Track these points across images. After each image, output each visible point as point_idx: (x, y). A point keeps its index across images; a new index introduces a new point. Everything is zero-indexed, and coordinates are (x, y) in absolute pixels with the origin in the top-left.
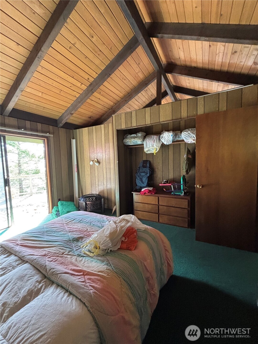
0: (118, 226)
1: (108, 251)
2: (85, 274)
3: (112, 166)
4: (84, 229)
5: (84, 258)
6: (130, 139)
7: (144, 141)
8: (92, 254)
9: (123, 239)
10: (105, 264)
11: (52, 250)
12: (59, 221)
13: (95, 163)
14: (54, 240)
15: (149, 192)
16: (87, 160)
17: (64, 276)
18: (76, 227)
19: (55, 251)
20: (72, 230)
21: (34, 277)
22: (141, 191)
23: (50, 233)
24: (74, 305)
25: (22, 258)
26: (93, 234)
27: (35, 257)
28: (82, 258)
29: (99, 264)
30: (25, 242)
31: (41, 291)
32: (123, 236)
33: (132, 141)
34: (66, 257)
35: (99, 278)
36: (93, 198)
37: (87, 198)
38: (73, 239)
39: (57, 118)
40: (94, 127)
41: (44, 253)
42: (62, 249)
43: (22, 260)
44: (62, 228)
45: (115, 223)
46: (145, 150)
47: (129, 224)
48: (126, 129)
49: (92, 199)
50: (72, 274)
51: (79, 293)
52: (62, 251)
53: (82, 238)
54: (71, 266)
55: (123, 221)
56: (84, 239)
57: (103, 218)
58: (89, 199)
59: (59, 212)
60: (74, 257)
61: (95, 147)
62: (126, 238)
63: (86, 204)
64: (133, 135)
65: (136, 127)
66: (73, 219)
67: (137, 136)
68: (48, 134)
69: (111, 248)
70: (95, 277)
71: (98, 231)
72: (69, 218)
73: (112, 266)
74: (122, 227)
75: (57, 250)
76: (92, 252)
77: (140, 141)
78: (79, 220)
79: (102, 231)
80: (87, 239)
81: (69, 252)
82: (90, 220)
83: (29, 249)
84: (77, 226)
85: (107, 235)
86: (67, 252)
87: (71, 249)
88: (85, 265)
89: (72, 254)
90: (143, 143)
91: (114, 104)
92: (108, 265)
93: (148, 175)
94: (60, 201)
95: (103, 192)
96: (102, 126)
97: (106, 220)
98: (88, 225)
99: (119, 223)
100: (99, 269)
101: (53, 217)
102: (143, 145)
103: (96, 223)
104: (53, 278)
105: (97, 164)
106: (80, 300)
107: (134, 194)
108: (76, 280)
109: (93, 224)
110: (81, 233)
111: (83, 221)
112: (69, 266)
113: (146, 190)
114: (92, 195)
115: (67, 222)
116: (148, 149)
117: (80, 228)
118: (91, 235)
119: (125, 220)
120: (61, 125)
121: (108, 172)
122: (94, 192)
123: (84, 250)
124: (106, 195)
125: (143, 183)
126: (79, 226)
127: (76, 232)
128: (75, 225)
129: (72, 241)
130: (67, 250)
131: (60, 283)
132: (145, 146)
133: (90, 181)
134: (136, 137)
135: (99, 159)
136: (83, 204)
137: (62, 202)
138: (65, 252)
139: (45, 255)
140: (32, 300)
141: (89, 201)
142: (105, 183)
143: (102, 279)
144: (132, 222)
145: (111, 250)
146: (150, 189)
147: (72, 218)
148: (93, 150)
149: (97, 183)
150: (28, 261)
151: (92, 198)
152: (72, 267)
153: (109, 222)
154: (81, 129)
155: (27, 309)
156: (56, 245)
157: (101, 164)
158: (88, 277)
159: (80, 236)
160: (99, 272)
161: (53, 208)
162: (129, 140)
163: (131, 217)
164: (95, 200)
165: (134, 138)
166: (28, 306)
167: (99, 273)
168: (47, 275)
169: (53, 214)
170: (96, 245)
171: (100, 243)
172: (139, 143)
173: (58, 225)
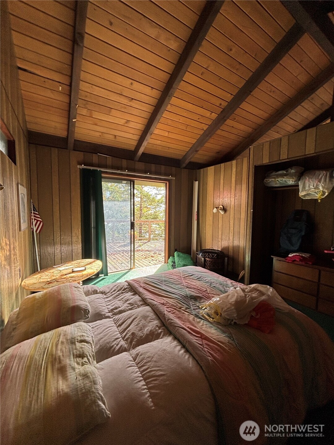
0: (248, 296)
1: (232, 322)
2: (203, 337)
3: (243, 215)
4: (203, 289)
5: (203, 320)
6: (275, 178)
7: (299, 180)
8: (211, 319)
9: (254, 314)
10: (226, 336)
11: (171, 301)
12: (177, 273)
13: (220, 211)
14: (171, 291)
15: (301, 260)
16: (210, 206)
17: (181, 330)
18: (194, 284)
19: (172, 303)
20: (190, 287)
21: (154, 321)
22: (287, 256)
23: (168, 284)
24: (191, 363)
25: (145, 300)
26: (213, 297)
27: (156, 303)
28: (200, 320)
29: (219, 333)
30: (146, 286)
31: (160, 336)
32: (254, 310)
33: (278, 181)
34: (184, 313)
35: (219, 348)
36: (214, 254)
37: (206, 254)
38: (191, 296)
39: (180, 158)
40: (222, 165)
41: (162, 302)
42: (180, 304)
43: (144, 301)
44: (180, 281)
45: (243, 290)
46: (301, 194)
47: (263, 298)
48: (269, 164)
49: (213, 256)
50: (189, 333)
51: (197, 353)
52: (180, 305)
53: (200, 298)
54: (188, 323)
55: (255, 291)
56: (203, 300)
57: (226, 281)
58: (209, 255)
59: (175, 263)
60: (191, 316)
61: (221, 190)
62: (257, 314)
63: (205, 260)
64: (280, 172)
65: (288, 160)
66: (192, 274)
67: (288, 173)
68: (171, 176)
69: (235, 319)
70: (215, 346)
71: (219, 295)
72: (187, 272)
73: (236, 341)
74: (252, 298)
75: (174, 302)
76: (212, 317)
77: (292, 181)
78: (198, 277)
79: (226, 297)
80: (206, 302)
81: (186, 309)
82: (210, 280)
83: (150, 293)
84: (196, 283)
85: (232, 302)
86: (185, 308)
87: (188, 306)
88: (203, 329)
89: (189, 311)
90: (298, 183)
91: (254, 130)
92: (230, 338)
93: (303, 233)
94: (176, 251)
95: (227, 249)
96: (234, 162)
97: (231, 285)
98: (208, 286)
99: (249, 292)
100: (219, 339)
101: (169, 268)
102: (298, 186)
103: (217, 286)
104: (171, 329)
105: (222, 212)
106: (197, 361)
107: (275, 259)
108: (194, 340)
109: (214, 286)
110: (199, 292)
111: (202, 279)
112: (186, 323)
113: (297, 255)
114: (213, 251)
115: (184, 276)
116: (306, 193)
117: (198, 286)
118: (211, 297)
119: (257, 290)
120: (184, 165)
121: (236, 222)
122: (215, 248)
123: (202, 312)
124: (231, 253)
125: (292, 245)
126: (198, 284)
127: (194, 290)
128: (193, 281)
129: (190, 298)
130: (184, 306)
131: (178, 336)
132: (301, 188)
133: (211, 233)
134: (286, 175)
135: (225, 205)
136: (201, 259)
137: (179, 252)
138: (183, 307)
139: (163, 304)
140: (154, 341)
141: (209, 258)
142: (231, 238)
143: (222, 351)
144: (268, 296)
145: (235, 323)
146: (304, 255)
147: (189, 273)
148: (219, 194)
149: (220, 237)
150: (150, 304)
151: (212, 254)
152: (189, 326)
153: (235, 288)
154: (206, 168)
155: (149, 346)
156: (173, 297)
157: (228, 213)
158: (207, 342)
159: (198, 295)
160: (219, 341)
161: (169, 258)
162: (273, 179)
163: (268, 289)
164: (216, 258)
165: (282, 176)
166: (151, 344)
167: (219, 343)
168: (165, 324)
169: (169, 265)
170: (216, 310)
171: (222, 309)
172: (290, 183)
173: (175, 277)
